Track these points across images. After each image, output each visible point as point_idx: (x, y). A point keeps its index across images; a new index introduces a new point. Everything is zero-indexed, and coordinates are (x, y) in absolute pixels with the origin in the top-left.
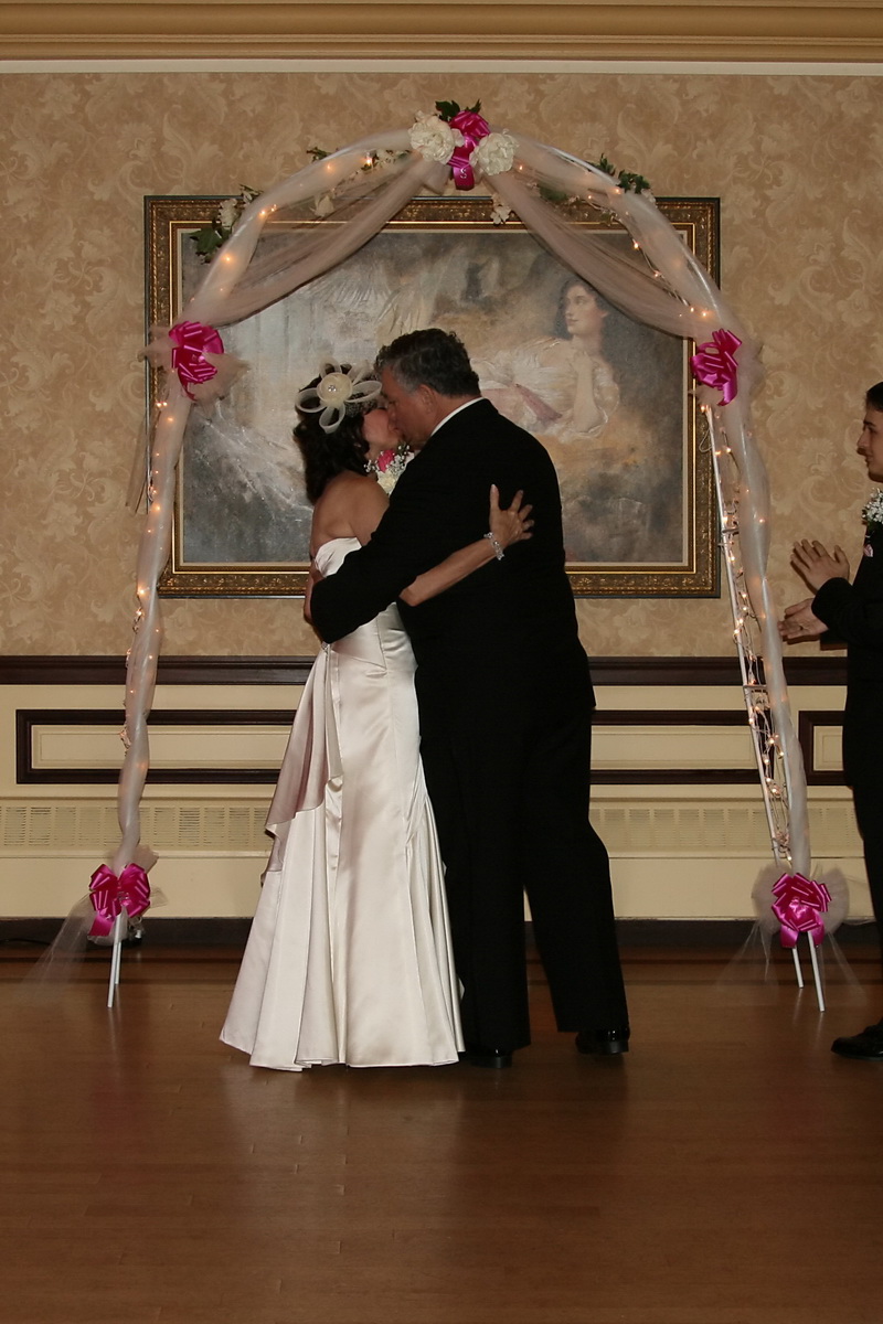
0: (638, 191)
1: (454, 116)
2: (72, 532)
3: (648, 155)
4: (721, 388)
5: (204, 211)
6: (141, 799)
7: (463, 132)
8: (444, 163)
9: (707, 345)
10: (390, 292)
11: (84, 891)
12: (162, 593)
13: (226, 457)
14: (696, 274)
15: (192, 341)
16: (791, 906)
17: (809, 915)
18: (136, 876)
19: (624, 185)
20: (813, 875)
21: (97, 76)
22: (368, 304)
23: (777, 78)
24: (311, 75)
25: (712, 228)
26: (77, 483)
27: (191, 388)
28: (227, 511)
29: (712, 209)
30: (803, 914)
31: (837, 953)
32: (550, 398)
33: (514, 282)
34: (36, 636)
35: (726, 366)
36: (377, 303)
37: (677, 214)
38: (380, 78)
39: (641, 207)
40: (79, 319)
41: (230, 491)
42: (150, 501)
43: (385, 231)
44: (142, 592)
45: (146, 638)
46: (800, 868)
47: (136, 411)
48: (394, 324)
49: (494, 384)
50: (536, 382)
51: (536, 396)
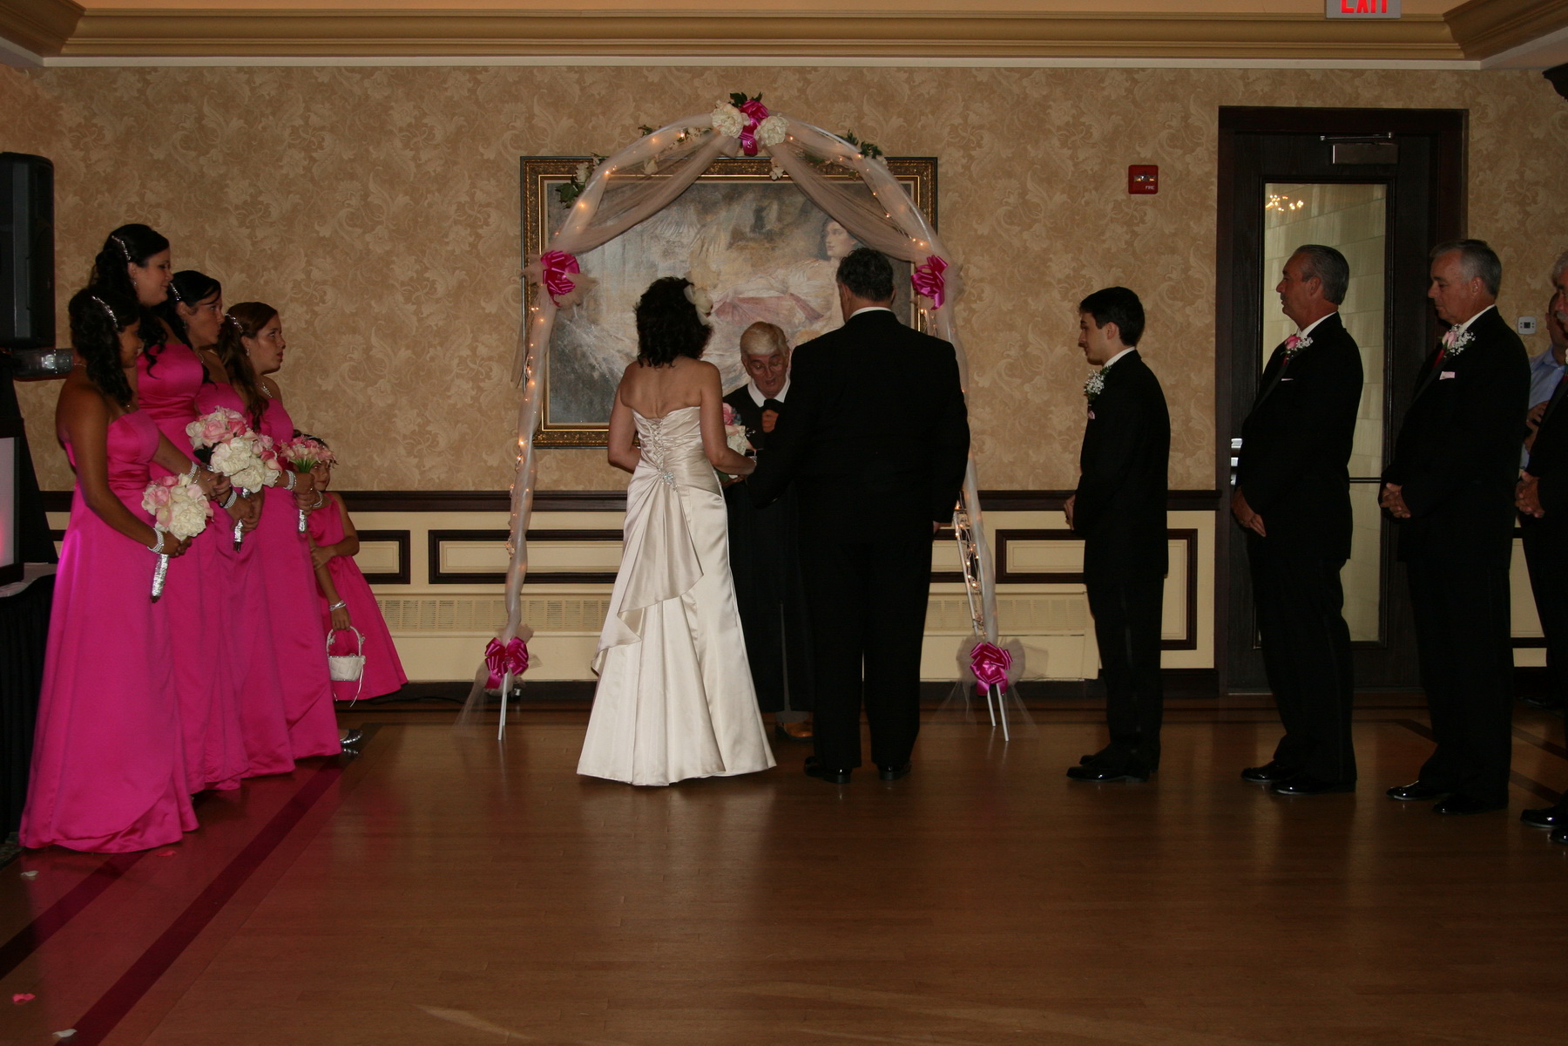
0: (874, 157)
1: (743, 104)
2: (469, 401)
3: (888, 131)
4: (933, 297)
5: (564, 167)
6: (521, 594)
7: (749, 115)
8: (736, 137)
9: (923, 267)
10: (699, 226)
11: (481, 657)
12: (537, 445)
13: (581, 346)
14: (916, 216)
15: (557, 265)
16: (984, 666)
17: (997, 672)
18: (519, 645)
19: (864, 153)
20: (1000, 643)
21: (485, 69)
22: (683, 235)
23: (980, 69)
24: (640, 68)
25: (931, 179)
26: (472, 366)
27: (558, 298)
28: (581, 385)
29: (932, 165)
30: (992, 671)
31: (1020, 704)
32: (815, 303)
33: (788, 219)
34: (443, 476)
35: (936, 282)
36: (689, 235)
37: (907, 169)
38: (691, 69)
39: (876, 169)
40: (473, 246)
41: (584, 371)
42: (527, 380)
43: (698, 182)
44: (521, 443)
45: (525, 477)
46: (990, 638)
47: (516, 313)
48: (701, 250)
49: (774, 293)
50: (805, 291)
51: (804, 301)
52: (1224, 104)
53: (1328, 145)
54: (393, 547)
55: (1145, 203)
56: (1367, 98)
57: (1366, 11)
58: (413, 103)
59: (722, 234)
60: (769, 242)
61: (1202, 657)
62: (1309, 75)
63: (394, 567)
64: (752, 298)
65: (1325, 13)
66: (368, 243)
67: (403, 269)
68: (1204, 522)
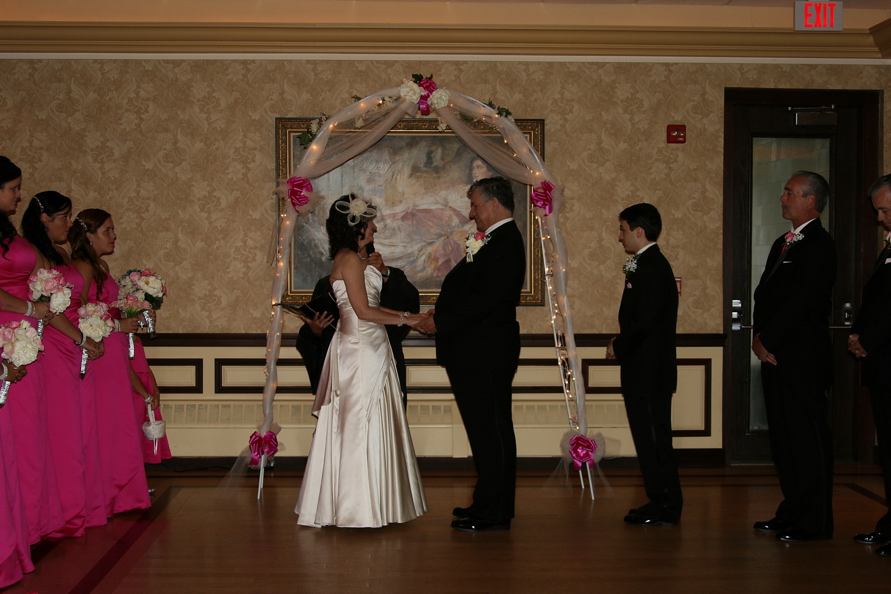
0: (506, 116)
1: (420, 81)
2: (241, 275)
3: (511, 99)
4: (545, 208)
5: (304, 125)
6: (274, 400)
7: (424, 89)
8: (416, 103)
9: (539, 188)
10: (390, 163)
11: (247, 444)
13: (314, 240)
14: (534, 155)
15: (297, 186)
16: (578, 450)
17: (587, 455)
18: (271, 437)
19: (500, 113)
20: (589, 436)
21: (253, 61)
22: (380, 168)
23: (571, 63)
24: (354, 61)
25: (541, 134)
26: (243, 252)
27: (297, 208)
28: (314, 265)
29: (541, 124)
30: (584, 454)
31: (600, 473)
32: (465, 213)
34: (224, 324)
35: (547, 198)
36: (384, 169)
37: (525, 126)
38: (386, 62)
39: (507, 124)
40: (245, 175)
41: (316, 256)
42: (278, 261)
43: (388, 134)
44: (274, 303)
45: (276, 325)
46: (582, 433)
47: (272, 219)
48: (392, 178)
49: (439, 206)
50: (459, 205)
51: (459, 212)
52: (728, 86)
53: (793, 113)
54: (192, 369)
55: (677, 149)
56: (819, 83)
57: (820, 26)
58: (206, 83)
59: (406, 168)
60: (435, 173)
61: (714, 441)
62: (782, 68)
63: (191, 382)
64: (425, 209)
65: (794, 28)
66: (177, 173)
67: (199, 190)
68: (716, 354)
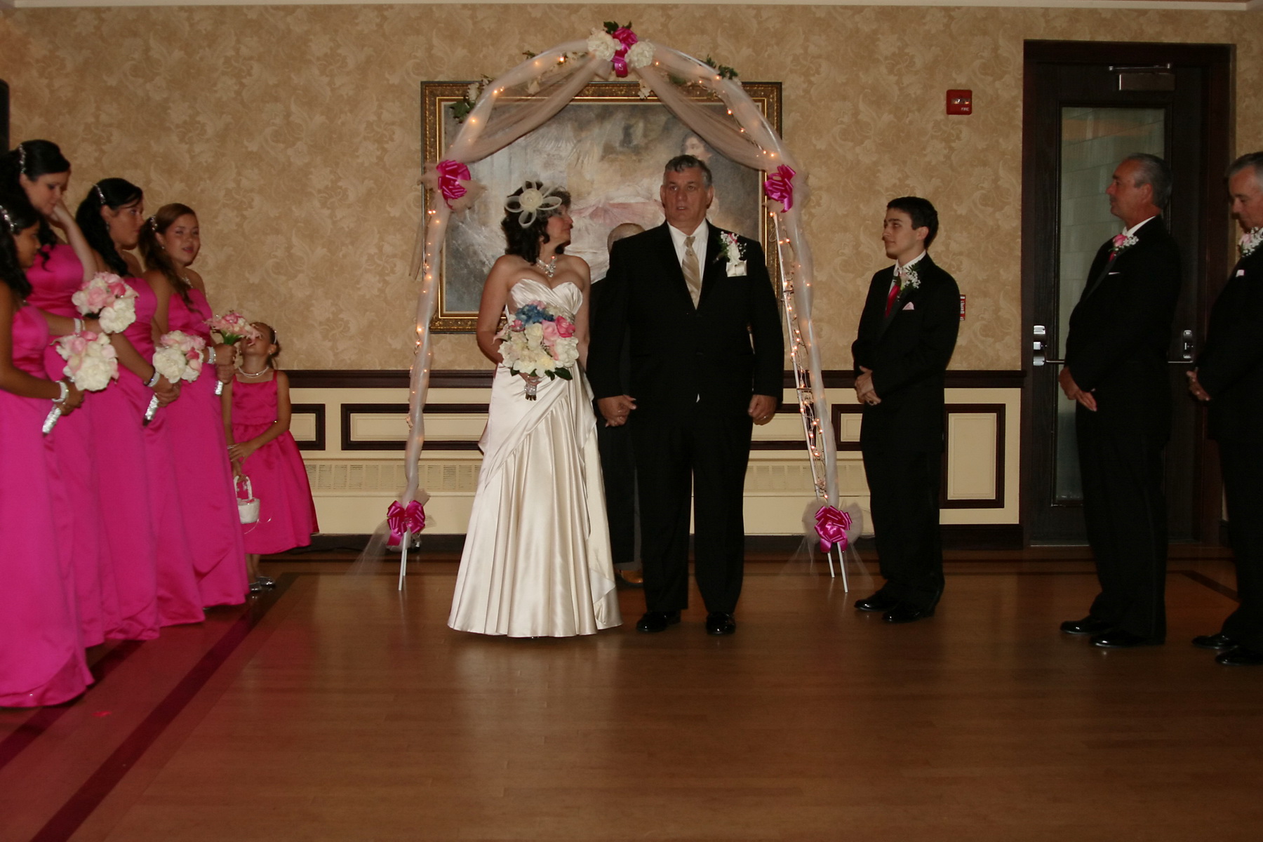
0: (730, 78)
1: (615, 31)
2: (376, 292)
3: (737, 55)
4: (782, 202)
5: (458, 90)
6: (419, 459)
7: (620, 41)
8: (609, 60)
9: (774, 175)
10: (575, 142)
11: (383, 517)
12: (433, 330)
13: (473, 245)
14: (767, 130)
15: (450, 172)
16: (827, 526)
17: (838, 532)
18: (416, 508)
19: (722, 74)
20: (841, 507)
21: (391, 6)
22: (561, 149)
23: (818, 7)
24: (525, 5)
25: (777, 102)
26: (379, 262)
27: (451, 202)
28: (473, 279)
29: (777, 88)
30: (834, 531)
31: (856, 556)
33: (653, 135)
34: (354, 357)
35: (786, 188)
36: (566, 149)
37: (755, 92)
38: (569, 7)
39: (732, 88)
40: (380, 159)
41: (475, 267)
42: (425, 273)
43: (572, 103)
44: (419, 330)
45: (423, 359)
46: (832, 503)
47: (416, 216)
48: (577, 162)
49: (640, 199)
52: (1029, 38)
53: (1116, 74)
54: (311, 418)
55: (960, 122)
56: (1150, 34)
58: (329, 36)
59: (595, 148)
60: (635, 155)
61: (1009, 514)
62: (1100, 14)
63: (310, 435)
64: (621, 204)
66: (290, 156)
67: (320, 179)
68: (1011, 398)
